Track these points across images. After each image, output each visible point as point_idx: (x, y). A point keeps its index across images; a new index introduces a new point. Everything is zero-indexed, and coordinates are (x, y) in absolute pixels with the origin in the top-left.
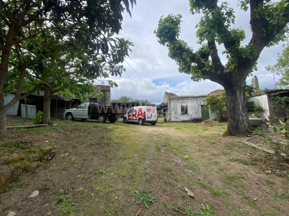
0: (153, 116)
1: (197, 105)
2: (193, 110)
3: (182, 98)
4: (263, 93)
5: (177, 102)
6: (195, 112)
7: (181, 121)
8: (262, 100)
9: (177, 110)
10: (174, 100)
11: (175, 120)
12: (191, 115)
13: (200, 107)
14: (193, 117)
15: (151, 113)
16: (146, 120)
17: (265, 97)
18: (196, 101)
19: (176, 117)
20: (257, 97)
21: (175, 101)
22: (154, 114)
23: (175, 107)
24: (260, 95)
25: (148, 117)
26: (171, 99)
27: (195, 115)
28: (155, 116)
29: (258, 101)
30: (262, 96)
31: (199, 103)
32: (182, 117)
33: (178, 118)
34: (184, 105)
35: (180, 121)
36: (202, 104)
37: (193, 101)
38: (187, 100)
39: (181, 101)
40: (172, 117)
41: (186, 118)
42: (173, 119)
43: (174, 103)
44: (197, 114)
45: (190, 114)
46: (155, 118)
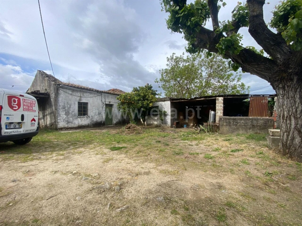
0: (27, 120)
1: (101, 103)
2: (96, 110)
3: (81, 88)
4: (168, 99)
5: (71, 94)
6: (97, 113)
7: (77, 126)
8: (166, 105)
9: (70, 107)
10: (66, 89)
11: (66, 126)
12: (92, 116)
13: (105, 106)
14: (95, 120)
15: (21, 112)
16: (3, 134)
17: (168, 104)
18: (101, 97)
19: (67, 121)
20: (161, 103)
21: (68, 91)
22: (29, 116)
23: (68, 103)
24: (164, 101)
25: (11, 123)
26: (61, 87)
27: (97, 117)
28: (34, 120)
29: (162, 106)
30: (166, 102)
31: (103, 100)
32: (79, 119)
33: (72, 123)
34: (84, 100)
35: (75, 126)
36: (106, 103)
37: (97, 97)
38: (88, 94)
39: (79, 93)
40: (60, 119)
41: (84, 121)
42: (61, 124)
43: (67, 94)
44: (100, 115)
45: (90, 116)
46: (32, 125)
